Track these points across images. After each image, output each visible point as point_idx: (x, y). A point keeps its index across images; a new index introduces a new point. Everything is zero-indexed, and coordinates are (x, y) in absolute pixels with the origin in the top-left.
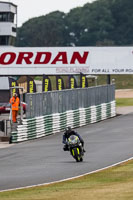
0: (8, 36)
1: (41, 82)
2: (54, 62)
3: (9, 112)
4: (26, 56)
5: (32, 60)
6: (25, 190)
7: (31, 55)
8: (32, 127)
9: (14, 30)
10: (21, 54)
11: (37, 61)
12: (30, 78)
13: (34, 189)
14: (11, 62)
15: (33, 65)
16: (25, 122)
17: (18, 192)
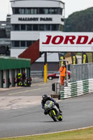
0: (58, 25)
1: (81, 57)
2: (90, 43)
3: (58, 77)
4: (71, 38)
5: (75, 41)
6: (69, 132)
7: (74, 37)
8: (74, 88)
9: (62, 20)
10: (67, 37)
11: (78, 42)
12: (73, 54)
13: (75, 131)
14: (60, 42)
15: (75, 45)
16: (69, 84)
17: (64, 134)
